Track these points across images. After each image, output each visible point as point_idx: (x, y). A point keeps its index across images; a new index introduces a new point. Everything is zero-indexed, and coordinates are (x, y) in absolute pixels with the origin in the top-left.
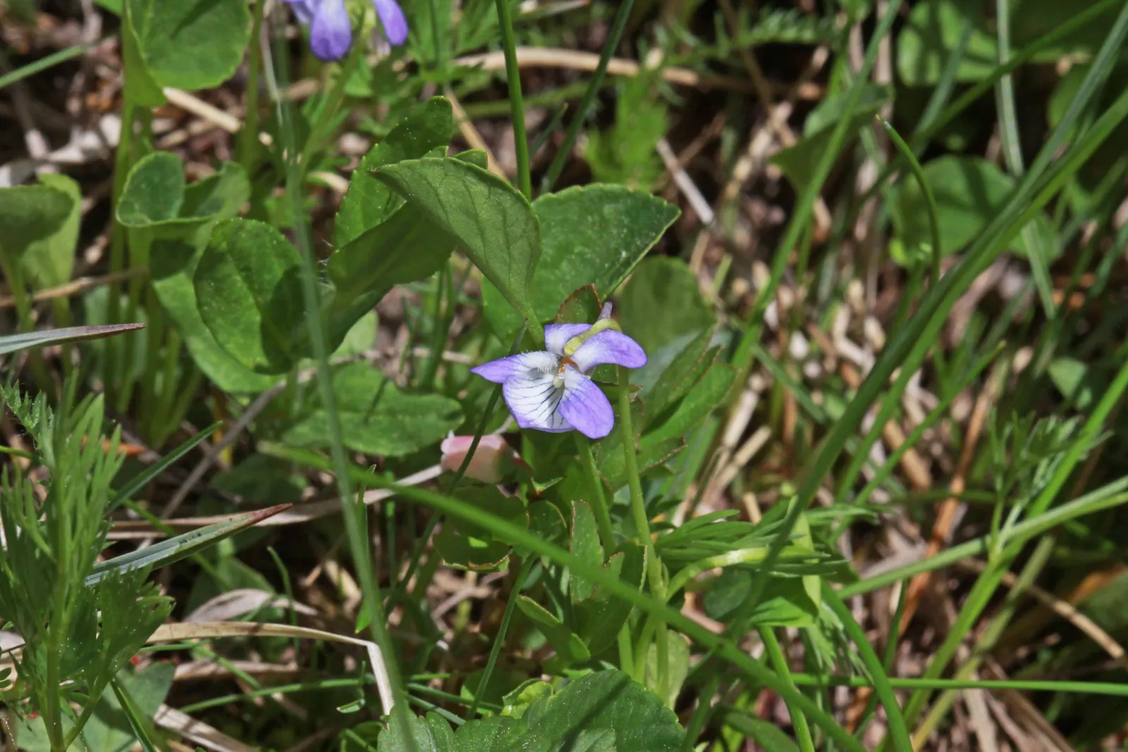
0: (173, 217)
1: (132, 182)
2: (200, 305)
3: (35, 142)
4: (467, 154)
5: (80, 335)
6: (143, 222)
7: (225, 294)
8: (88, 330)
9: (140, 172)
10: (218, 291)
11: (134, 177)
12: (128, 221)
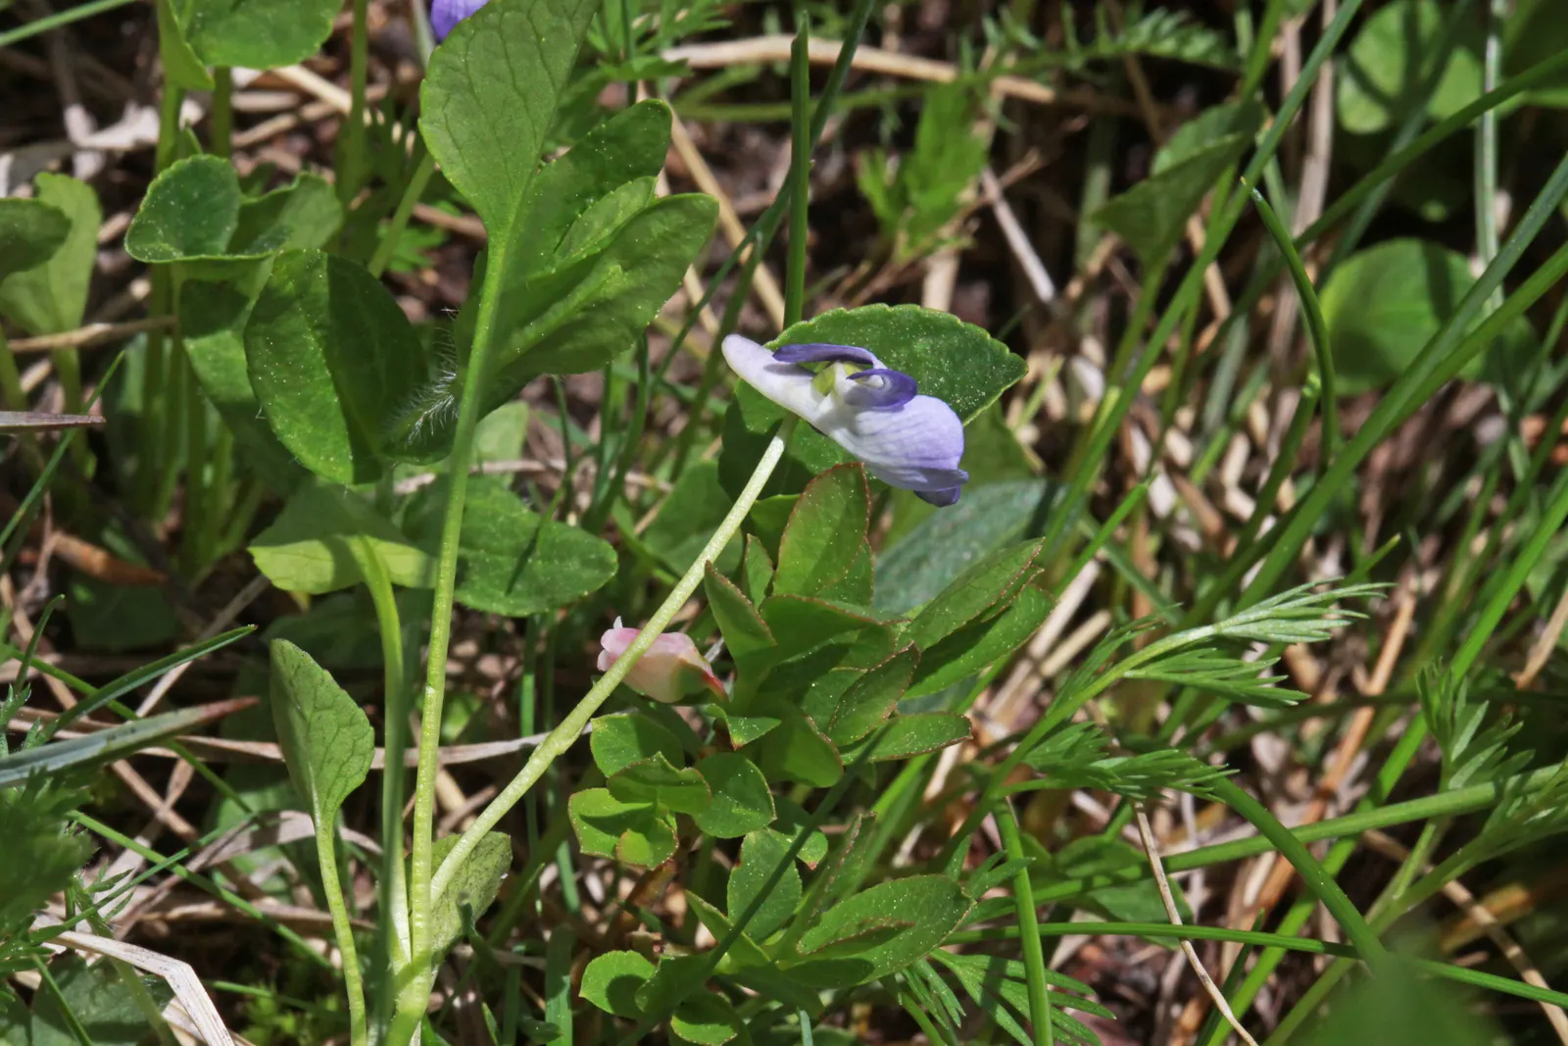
0: (219, 249)
1: (153, 198)
2: (251, 373)
3: (76, 119)
4: (690, 199)
5: (17, 424)
6: (169, 255)
7: (290, 360)
8: (31, 417)
9: (166, 183)
10: (280, 354)
11: (157, 190)
12: (143, 254)
